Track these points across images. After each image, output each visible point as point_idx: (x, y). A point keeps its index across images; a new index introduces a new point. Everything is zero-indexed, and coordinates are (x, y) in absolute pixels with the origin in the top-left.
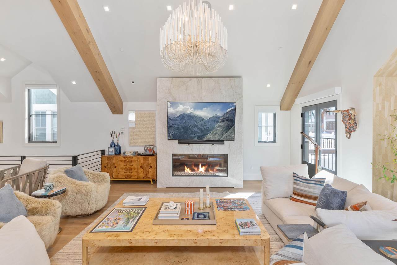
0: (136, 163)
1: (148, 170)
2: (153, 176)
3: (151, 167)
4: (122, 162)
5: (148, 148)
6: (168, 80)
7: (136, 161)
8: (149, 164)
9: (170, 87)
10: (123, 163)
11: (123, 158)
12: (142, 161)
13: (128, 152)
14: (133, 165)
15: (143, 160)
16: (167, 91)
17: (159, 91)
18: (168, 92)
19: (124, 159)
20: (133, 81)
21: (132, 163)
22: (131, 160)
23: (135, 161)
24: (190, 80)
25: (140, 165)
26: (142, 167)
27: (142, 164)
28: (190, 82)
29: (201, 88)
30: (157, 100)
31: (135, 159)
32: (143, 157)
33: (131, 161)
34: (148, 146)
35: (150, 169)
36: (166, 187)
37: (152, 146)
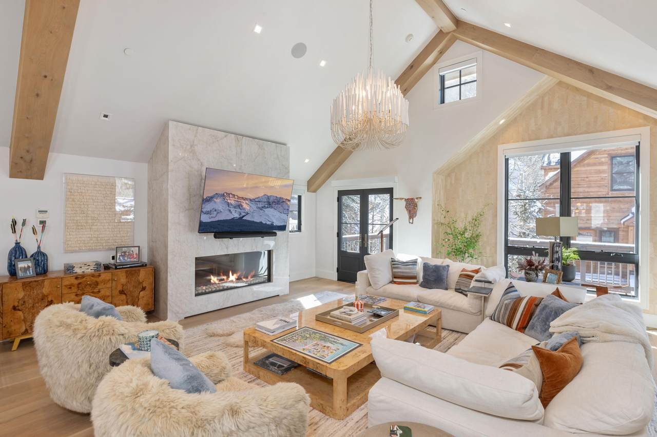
0: (109, 285)
1: (136, 294)
2: (149, 304)
3: (144, 289)
4: (70, 288)
5: (125, 252)
6: (189, 129)
7: (109, 280)
8: (140, 283)
9: (193, 142)
10: (74, 290)
11: (75, 280)
12: (123, 280)
13: (80, 266)
14: (101, 290)
15: (127, 277)
16: (189, 147)
17: (174, 145)
18: (190, 150)
19: (76, 282)
20: (106, 114)
21: (99, 287)
22: (96, 281)
23: (104, 282)
24: (226, 136)
25: (120, 288)
26: (123, 291)
27: (123, 285)
28: (225, 138)
29: (241, 152)
30: (169, 161)
31: (108, 278)
32: (126, 272)
33: (97, 284)
34: (125, 248)
35: (141, 293)
36: (185, 318)
37: (137, 248)
